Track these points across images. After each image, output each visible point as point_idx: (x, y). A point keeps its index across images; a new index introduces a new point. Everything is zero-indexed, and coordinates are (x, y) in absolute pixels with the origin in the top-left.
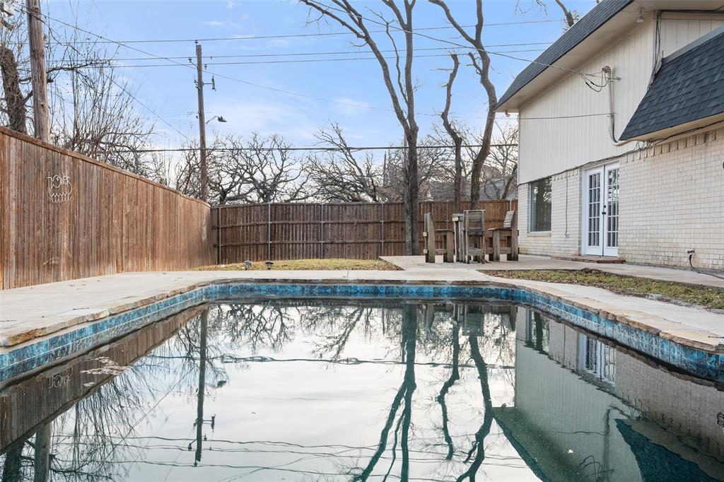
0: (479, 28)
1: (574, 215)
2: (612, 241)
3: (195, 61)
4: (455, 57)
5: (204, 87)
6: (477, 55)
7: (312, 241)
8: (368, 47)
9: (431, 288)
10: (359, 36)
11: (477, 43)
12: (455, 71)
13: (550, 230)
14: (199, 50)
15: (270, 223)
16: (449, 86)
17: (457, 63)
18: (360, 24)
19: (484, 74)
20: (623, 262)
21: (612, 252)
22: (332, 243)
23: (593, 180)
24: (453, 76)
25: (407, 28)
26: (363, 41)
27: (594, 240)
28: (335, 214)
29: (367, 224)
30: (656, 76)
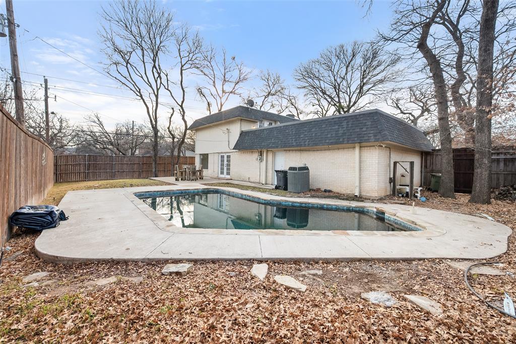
0: (183, 102)
1: (216, 166)
2: (228, 174)
3: (44, 86)
4: (173, 109)
5: (49, 99)
6: (181, 110)
7: (109, 171)
8: (142, 100)
9: (196, 191)
10: (137, 95)
11: (181, 106)
12: (173, 114)
13: (207, 169)
14: (46, 81)
15: (87, 163)
16: (170, 118)
17: (174, 111)
18: (140, 92)
19: (183, 116)
20: (231, 179)
21: (228, 177)
22: (118, 171)
23: (222, 157)
24: (172, 115)
25: (157, 96)
26: (140, 98)
27: (222, 173)
28: (120, 160)
29: (134, 164)
30: (240, 135)
